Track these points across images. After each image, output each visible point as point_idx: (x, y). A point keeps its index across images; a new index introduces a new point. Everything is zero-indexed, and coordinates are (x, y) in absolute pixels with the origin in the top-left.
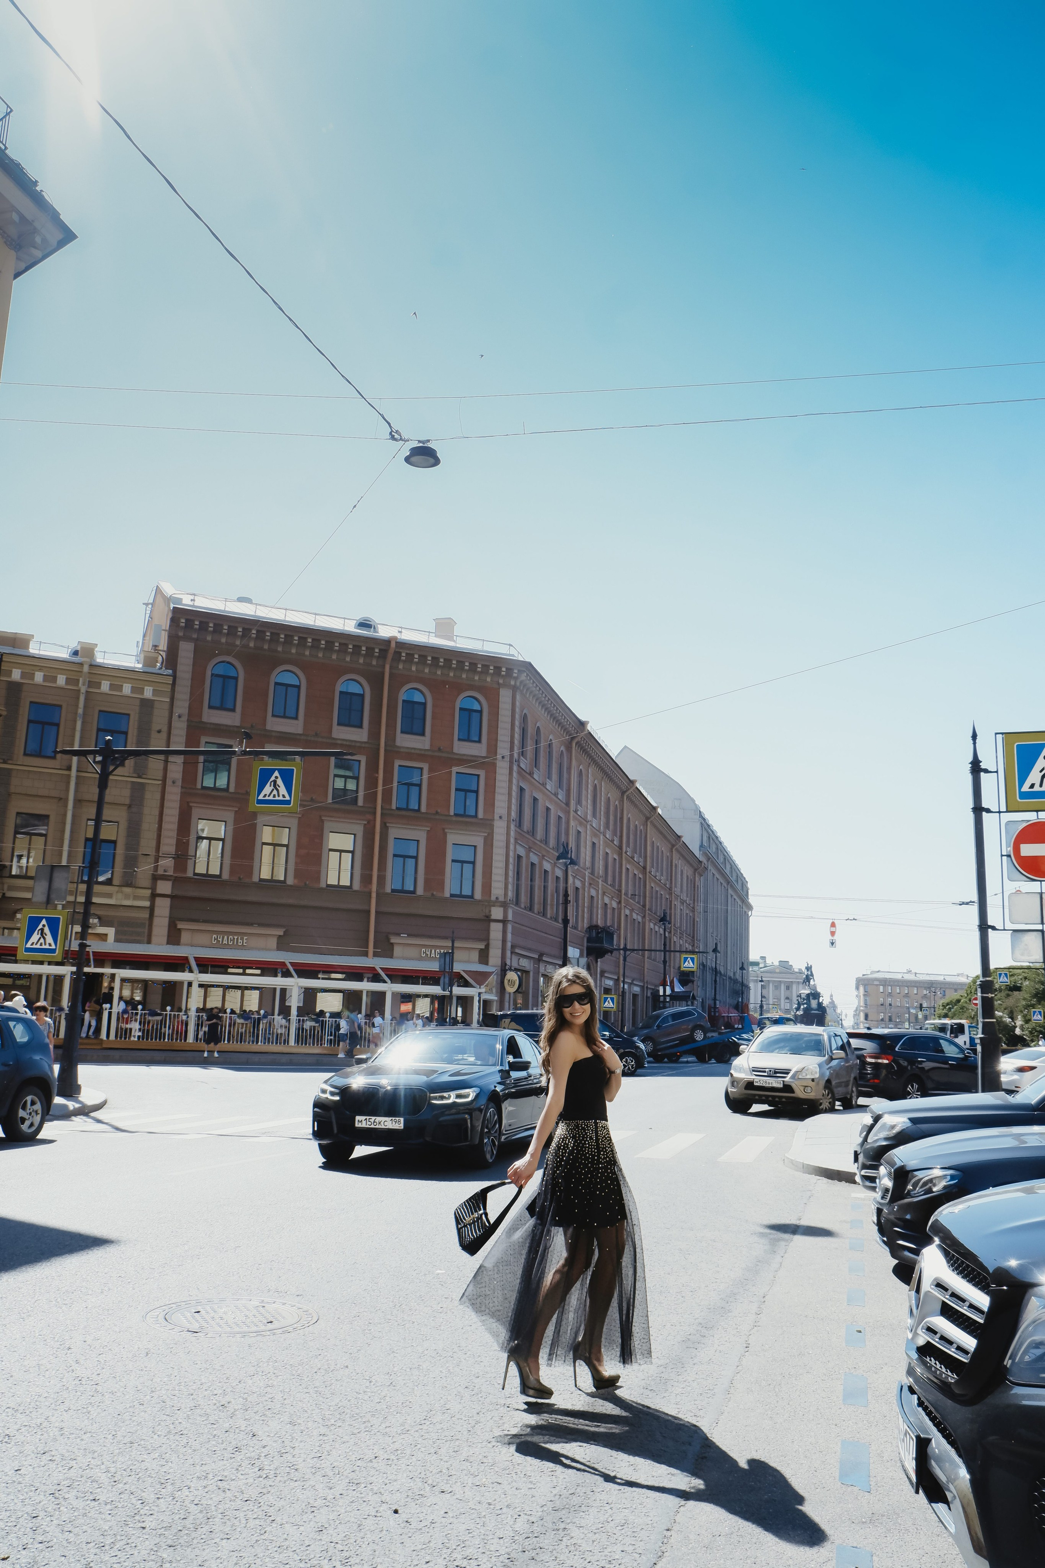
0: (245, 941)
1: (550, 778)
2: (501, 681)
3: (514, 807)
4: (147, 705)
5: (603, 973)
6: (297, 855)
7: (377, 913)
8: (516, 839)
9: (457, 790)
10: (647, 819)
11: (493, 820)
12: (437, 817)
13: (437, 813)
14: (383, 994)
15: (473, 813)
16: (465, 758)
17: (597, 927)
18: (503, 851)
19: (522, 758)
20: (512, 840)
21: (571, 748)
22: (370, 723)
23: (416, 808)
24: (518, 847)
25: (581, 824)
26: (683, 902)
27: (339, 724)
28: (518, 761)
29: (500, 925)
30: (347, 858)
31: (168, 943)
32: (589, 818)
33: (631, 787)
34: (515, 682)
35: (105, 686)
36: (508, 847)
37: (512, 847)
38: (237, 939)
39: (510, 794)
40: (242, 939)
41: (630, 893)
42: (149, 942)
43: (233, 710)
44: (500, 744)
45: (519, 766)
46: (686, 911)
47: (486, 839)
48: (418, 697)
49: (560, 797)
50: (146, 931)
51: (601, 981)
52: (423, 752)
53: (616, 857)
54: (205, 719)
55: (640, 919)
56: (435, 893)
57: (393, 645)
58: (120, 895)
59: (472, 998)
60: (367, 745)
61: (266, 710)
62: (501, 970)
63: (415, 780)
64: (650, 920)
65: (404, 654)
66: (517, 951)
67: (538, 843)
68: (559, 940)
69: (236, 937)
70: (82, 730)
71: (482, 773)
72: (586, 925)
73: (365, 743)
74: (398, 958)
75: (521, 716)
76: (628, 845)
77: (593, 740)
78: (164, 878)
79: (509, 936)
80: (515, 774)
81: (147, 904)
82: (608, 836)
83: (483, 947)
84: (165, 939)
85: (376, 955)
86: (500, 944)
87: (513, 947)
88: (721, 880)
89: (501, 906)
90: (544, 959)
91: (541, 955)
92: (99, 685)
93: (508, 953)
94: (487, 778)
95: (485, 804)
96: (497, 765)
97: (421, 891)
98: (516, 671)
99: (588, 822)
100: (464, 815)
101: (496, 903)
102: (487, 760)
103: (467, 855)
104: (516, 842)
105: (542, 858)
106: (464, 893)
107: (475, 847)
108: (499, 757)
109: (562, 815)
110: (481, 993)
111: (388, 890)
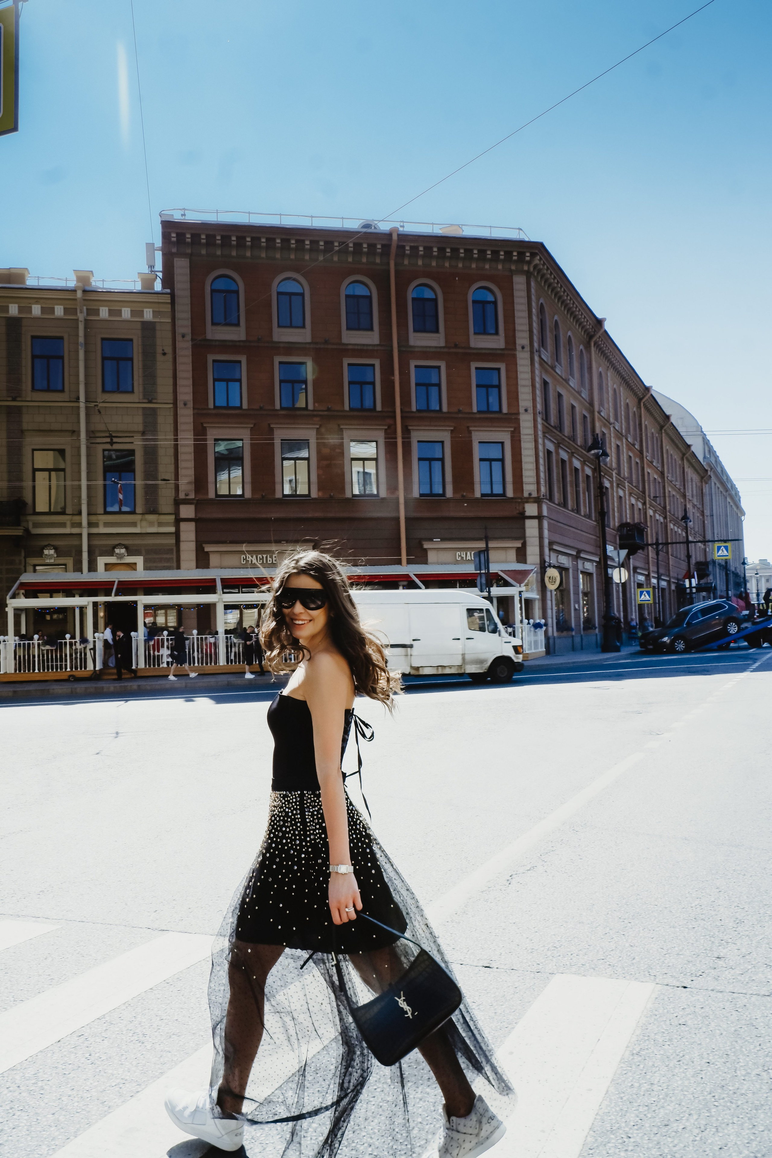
0: (274, 559)
1: (572, 374)
2: (513, 267)
3: (539, 399)
4: (148, 328)
5: (635, 569)
6: (319, 467)
7: (407, 519)
8: (544, 433)
9: (478, 386)
10: (662, 427)
11: (518, 414)
12: (460, 415)
13: (459, 411)
15: (496, 408)
16: (484, 351)
17: (627, 524)
18: (532, 445)
19: (542, 349)
20: (540, 433)
21: (590, 347)
22: (380, 324)
23: (438, 408)
24: (546, 441)
25: (605, 426)
26: (694, 506)
27: (348, 329)
28: (539, 351)
29: (535, 522)
30: (370, 468)
31: (197, 567)
32: (612, 420)
33: (647, 394)
34: (529, 268)
35: (104, 313)
36: (536, 441)
37: (540, 441)
38: (267, 557)
39: (533, 386)
40: (271, 557)
41: (652, 495)
42: (178, 567)
43: (238, 325)
44: (518, 334)
45: (540, 357)
46: (698, 514)
47: (512, 433)
48: (428, 294)
49: (583, 395)
50: (175, 557)
51: (634, 576)
52: (438, 350)
53: (638, 460)
54: (209, 336)
55: (662, 520)
56: (465, 494)
57: (395, 237)
58: (144, 523)
59: (512, 597)
60: (379, 348)
61: (270, 321)
62: (541, 568)
63: (434, 380)
64: (670, 521)
65: (408, 248)
66: (555, 547)
67: (566, 439)
68: (594, 537)
69: (265, 556)
70: (86, 360)
71: (502, 367)
72: (617, 524)
73: (377, 345)
74: (432, 563)
75: (537, 305)
76: (647, 451)
77: (610, 341)
78: (186, 502)
79: (546, 533)
80: (537, 365)
81: (172, 529)
82: (629, 440)
83: (519, 545)
84: (194, 564)
85: (409, 562)
86: (536, 541)
87: (551, 543)
88: (721, 489)
89: (535, 502)
90: (582, 555)
91: (579, 552)
92: (97, 312)
93: (546, 550)
94: (507, 371)
95: (508, 398)
96: (518, 356)
97: (449, 493)
98: (528, 254)
99: (611, 424)
100: (488, 411)
101: (529, 499)
102: (506, 352)
103: (494, 453)
104: (544, 437)
105: (572, 455)
106: (495, 492)
107: (502, 443)
108: (519, 348)
109: (587, 415)
110: (522, 592)
111: (416, 495)
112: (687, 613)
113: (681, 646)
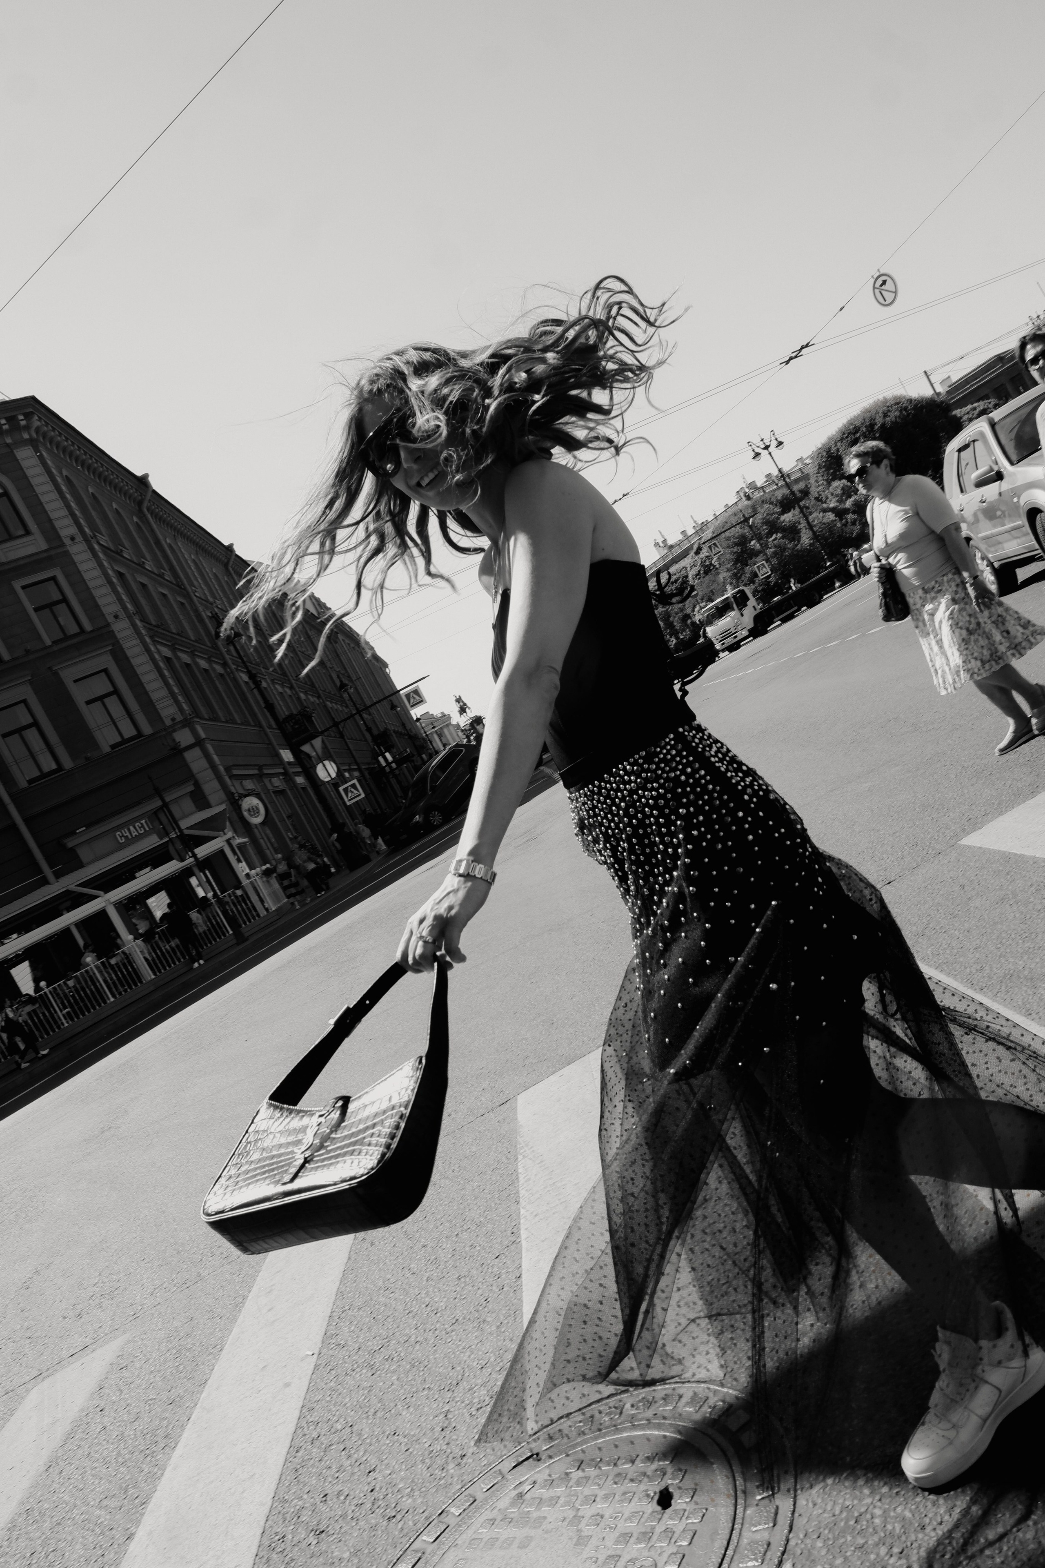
1: (141, 555)
2: (9, 440)
3: (125, 600)
7: (26, 821)
8: (151, 637)
9: (36, 610)
11: (108, 625)
12: (31, 657)
13: (28, 652)
14: (102, 914)
15: (73, 629)
16: (22, 562)
18: (145, 657)
19: (96, 534)
20: (148, 639)
21: (145, 515)
24: (159, 647)
28: (95, 536)
29: (197, 751)
32: (211, 600)
33: (231, 556)
34: (30, 434)
36: (148, 651)
37: (152, 648)
39: (110, 582)
44: (58, 524)
45: (99, 544)
47: (113, 653)
49: (167, 578)
56: (89, 755)
59: (221, 852)
62: (232, 804)
66: (235, 772)
67: (177, 637)
71: (57, 572)
74: (91, 862)
75: (63, 480)
77: (163, 502)
79: (216, 758)
80: (101, 556)
83: (191, 788)
85: (58, 875)
86: (209, 773)
87: (228, 769)
89: (183, 727)
90: (266, 771)
91: (261, 767)
93: (227, 778)
94: (67, 576)
95: (85, 610)
96: (71, 552)
97: (68, 763)
98: (21, 417)
99: (212, 604)
100: (67, 638)
101: (175, 726)
102: (53, 553)
103: (101, 686)
104: (154, 641)
105: (192, 654)
106: (126, 736)
107: (105, 671)
108: (67, 541)
109: (183, 601)
110: (230, 839)
111: (23, 784)
112: (424, 778)
113: (437, 818)
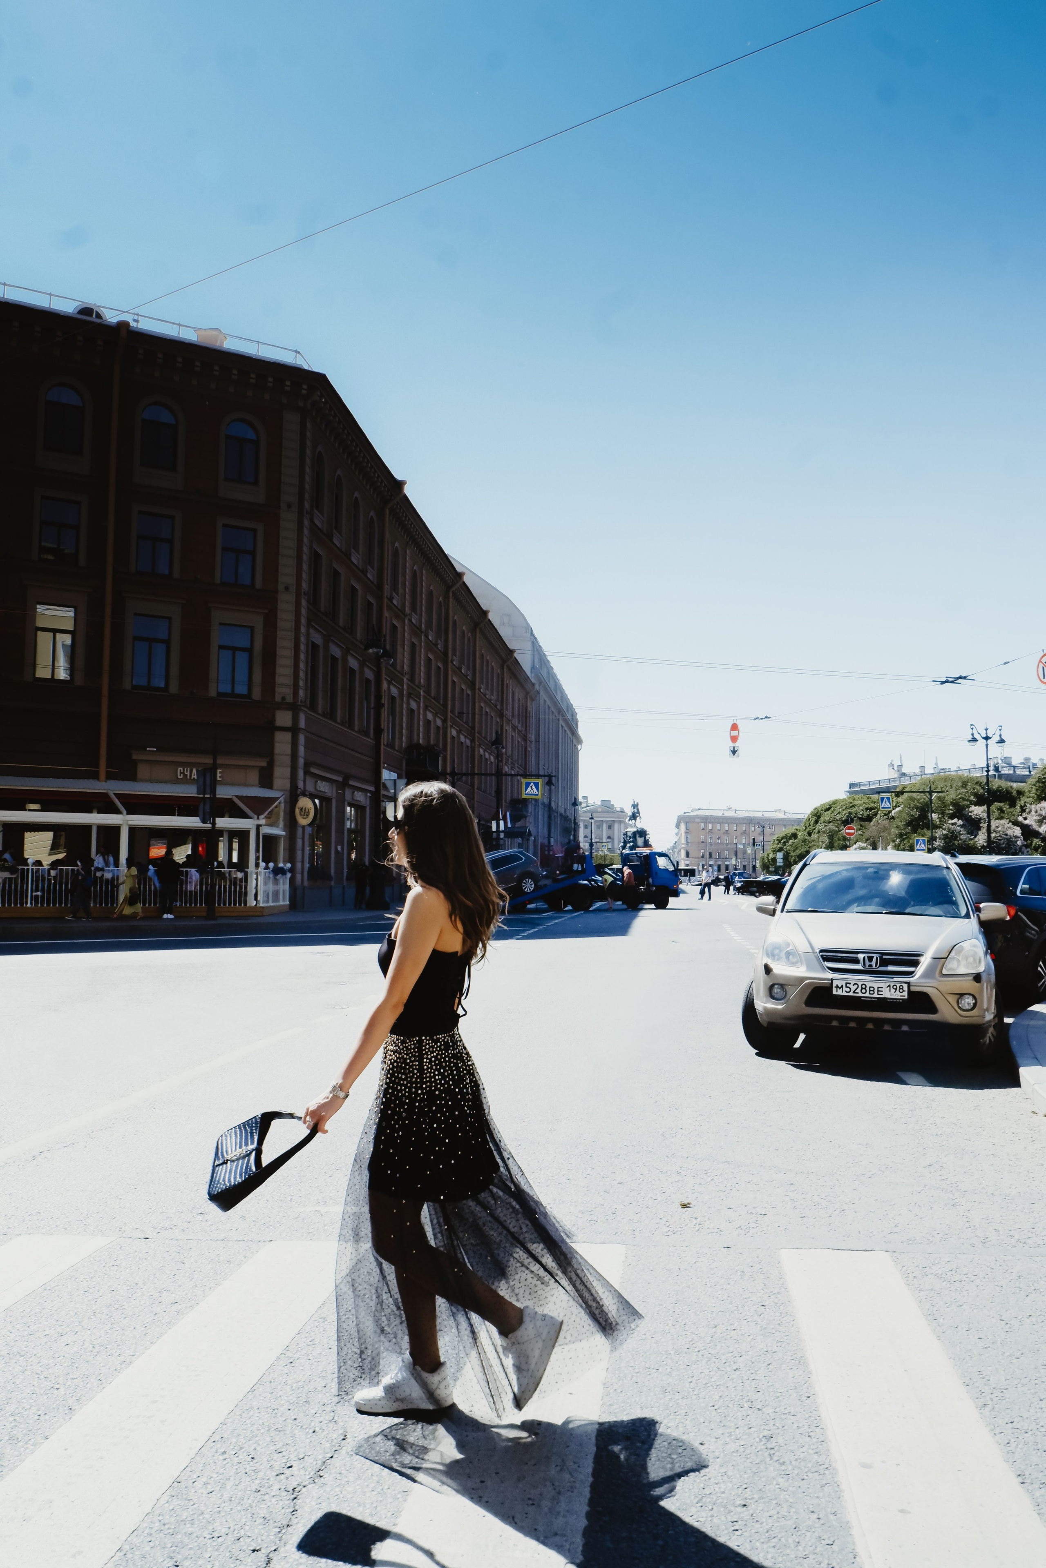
1: (355, 547)
2: (284, 400)
3: (305, 576)
7: (110, 718)
8: (309, 620)
9: (224, 549)
10: (476, 624)
11: (275, 591)
12: (197, 586)
13: (196, 580)
14: (116, 830)
15: (247, 581)
16: (234, 505)
17: (418, 745)
18: (291, 635)
19: (315, 511)
20: (303, 621)
21: (384, 514)
22: (93, 448)
23: (167, 572)
24: (311, 631)
25: (396, 615)
26: (514, 728)
27: (46, 448)
28: (310, 513)
29: (288, 736)
30: (65, 640)
32: (407, 610)
33: (457, 582)
34: (305, 404)
36: (297, 630)
37: (303, 629)
39: (299, 558)
41: (457, 710)
44: (284, 488)
45: (312, 521)
46: (518, 738)
47: (266, 617)
48: (165, 418)
49: (369, 576)
52: (173, 494)
53: (440, 665)
55: (468, 742)
56: (195, 691)
57: (126, 334)
59: (247, 832)
60: (88, 480)
62: (291, 796)
63: (165, 534)
64: (479, 745)
65: (140, 352)
66: (313, 770)
67: (341, 631)
68: (369, 759)
71: (260, 528)
72: (404, 745)
73: (87, 476)
74: (142, 780)
75: (313, 454)
76: (454, 654)
77: (409, 509)
79: (301, 750)
80: (306, 532)
82: (430, 638)
83: (263, 764)
85: (110, 777)
86: (288, 760)
87: (307, 765)
88: (552, 708)
89: (289, 709)
90: (351, 783)
91: (347, 778)
93: (301, 773)
94: (266, 534)
95: (265, 570)
96: (281, 516)
97: (174, 689)
98: (305, 387)
99: (405, 616)
100: (236, 584)
101: (283, 705)
102: (266, 509)
103: (241, 640)
104: (309, 625)
105: (346, 652)
106: (237, 692)
107: (252, 629)
108: (284, 505)
109: (372, 601)
110: (261, 825)
111: (127, 686)
